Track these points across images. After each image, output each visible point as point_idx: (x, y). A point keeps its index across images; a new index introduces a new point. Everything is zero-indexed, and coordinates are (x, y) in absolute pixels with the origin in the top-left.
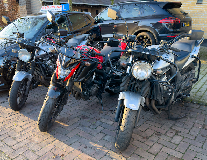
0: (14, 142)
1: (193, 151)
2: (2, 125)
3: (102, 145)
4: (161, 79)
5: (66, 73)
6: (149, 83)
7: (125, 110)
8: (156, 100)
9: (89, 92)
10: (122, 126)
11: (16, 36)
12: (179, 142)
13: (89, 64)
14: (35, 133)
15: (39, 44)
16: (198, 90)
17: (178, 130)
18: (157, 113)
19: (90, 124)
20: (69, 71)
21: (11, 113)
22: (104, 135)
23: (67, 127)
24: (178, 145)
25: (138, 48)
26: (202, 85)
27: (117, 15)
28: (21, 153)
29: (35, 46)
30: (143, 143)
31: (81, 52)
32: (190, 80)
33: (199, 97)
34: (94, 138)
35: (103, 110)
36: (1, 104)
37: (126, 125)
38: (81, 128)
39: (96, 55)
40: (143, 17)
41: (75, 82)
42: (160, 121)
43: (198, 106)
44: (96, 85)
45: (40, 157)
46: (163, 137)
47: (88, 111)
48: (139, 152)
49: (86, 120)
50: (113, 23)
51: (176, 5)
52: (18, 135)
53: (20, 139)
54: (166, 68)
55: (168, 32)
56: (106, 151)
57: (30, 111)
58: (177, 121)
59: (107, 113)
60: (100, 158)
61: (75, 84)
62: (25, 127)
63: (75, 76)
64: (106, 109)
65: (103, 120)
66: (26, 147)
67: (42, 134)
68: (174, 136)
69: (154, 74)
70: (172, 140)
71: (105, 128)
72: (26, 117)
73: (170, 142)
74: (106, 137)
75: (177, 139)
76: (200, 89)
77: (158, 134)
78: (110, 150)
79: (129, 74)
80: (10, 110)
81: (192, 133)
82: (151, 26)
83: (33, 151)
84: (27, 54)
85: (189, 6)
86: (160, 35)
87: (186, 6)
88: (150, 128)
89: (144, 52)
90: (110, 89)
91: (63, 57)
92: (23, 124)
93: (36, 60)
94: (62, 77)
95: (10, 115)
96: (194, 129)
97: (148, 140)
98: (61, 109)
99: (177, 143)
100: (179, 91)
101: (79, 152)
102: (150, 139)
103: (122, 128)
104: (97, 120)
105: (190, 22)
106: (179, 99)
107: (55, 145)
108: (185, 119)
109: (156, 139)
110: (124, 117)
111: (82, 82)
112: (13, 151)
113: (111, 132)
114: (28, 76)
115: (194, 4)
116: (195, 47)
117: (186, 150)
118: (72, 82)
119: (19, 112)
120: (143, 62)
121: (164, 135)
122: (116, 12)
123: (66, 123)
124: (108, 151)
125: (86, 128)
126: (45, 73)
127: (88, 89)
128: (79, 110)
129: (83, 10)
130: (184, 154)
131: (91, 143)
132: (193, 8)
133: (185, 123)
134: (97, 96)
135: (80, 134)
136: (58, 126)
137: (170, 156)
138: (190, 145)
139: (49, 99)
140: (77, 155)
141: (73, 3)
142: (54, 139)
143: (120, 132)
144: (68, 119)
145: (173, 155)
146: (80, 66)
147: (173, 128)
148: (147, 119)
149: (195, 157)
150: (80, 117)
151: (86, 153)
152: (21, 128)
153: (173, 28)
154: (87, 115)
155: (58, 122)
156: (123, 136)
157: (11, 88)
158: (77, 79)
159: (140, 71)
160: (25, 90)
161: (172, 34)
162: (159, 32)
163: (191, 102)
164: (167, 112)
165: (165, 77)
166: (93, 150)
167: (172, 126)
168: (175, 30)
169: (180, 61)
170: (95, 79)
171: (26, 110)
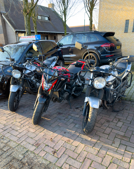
0: (18, 133)
1: (130, 131)
2: (6, 122)
3: (75, 131)
4: (110, 87)
5: (49, 86)
6: (104, 91)
7: (90, 108)
8: (107, 101)
9: (63, 97)
10: (89, 119)
11: (9, 60)
12: (121, 126)
13: (64, 79)
14: (30, 126)
15: (26, 65)
16: (129, 92)
17: (120, 118)
18: (107, 108)
19: (65, 118)
20: (51, 85)
21: (10, 114)
22: (75, 124)
23: (50, 121)
24: (121, 128)
25: (97, 69)
26: (131, 89)
27: (82, 46)
28: (24, 140)
29: (23, 67)
30: (100, 127)
31: (58, 71)
32: (125, 87)
33: (130, 97)
34: (69, 127)
35: (71, 108)
36: (1, 108)
37: (92, 118)
38: (59, 121)
39: (68, 73)
40: (90, 43)
41: (54, 91)
42: (108, 113)
43: (130, 102)
44: (67, 92)
45: (37, 141)
46: (111, 123)
47: (62, 109)
48: (98, 133)
49: (62, 115)
50: (70, 47)
51: (111, 34)
52: (19, 128)
53: (21, 131)
54: (113, 80)
55: (107, 53)
56: (78, 134)
57: (23, 111)
58: (118, 112)
59: (74, 110)
60: (75, 138)
61: (54, 93)
62: (22, 122)
63: (54, 88)
64: (73, 107)
65: (72, 115)
66: (26, 136)
67: (34, 126)
68: (118, 122)
69: (108, 85)
70: (117, 124)
71: (74, 120)
72: (21, 115)
73: (116, 126)
74: (76, 125)
75: (120, 124)
76: (130, 91)
77: (108, 121)
78: (80, 133)
79: (91, 86)
80: (9, 112)
81: (128, 119)
82: (95, 49)
83: (31, 138)
84: (18, 73)
85: (119, 34)
86: (102, 55)
87: (118, 34)
88: (102, 118)
89: (101, 71)
90: (75, 94)
91: (47, 76)
92: (20, 120)
93: (24, 77)
94: (47, 89)
95: (9, 115)
96: (129, 117)
97: (103, 126)
98: (46, 110)
99: (120, 126)
100: (119, 94)
101: (61, 136)
102: (104, 125)
103: (89, 120)
104: (68, 115)
105: (121, 46)
106: (119, 99)
107: (45, 133)
108: (123, 111)
109: (107, 125)
110: (90, 113)
111: (59, 91)
112: (18, 138)
113: (79, 122)
114: (20, 88)
115: (123, 33)
116: (128, 65)
117: (126, 130)
118: (53, 91)
119: (15, 113)
120: (100, 77)
121: (112, 122)
122: (81, 45)
123: (49, 118)
124: (79, 134)
125: (62, 120)
126: (31, 86)
127: (62, 95)
128: (56, 109)
129: (45, 36)
130: (125, 133)
131: (68, 130)
132: (122, 35)
133: (123, 114)
134: (67, 100)
135: (59, 125)
136: (44, 120)
137: (117, 134)
138: (128, 127)
139: (39, 104)
140: (60, 138)
141: (37, 31)
142: (44, 129)
143: (88, 122)
144: (49, 115)
145: (119, 134)
146: (57, 81)
147: (116, 117)
148: (100, 112)
149: (132, 134)
150: (57, 113)
151: (66, 137)
152: (19, 123)
153: (110, 50)
154: (61, 112)
155: (43, 118)
156: (90, 125)
157: (9, 97)
158: (56, 90)
159: (98, 83)
160: (18, 98)
161: (109, 54)
162: (101, 53)
163: (126, 100)
164: (112, 107)
165: (113, 86)
166: (70, 134)
167: (116, 116)
168: (111, 52)
169: (120, 74)
170: (66, 88)
171: (19, 110)
